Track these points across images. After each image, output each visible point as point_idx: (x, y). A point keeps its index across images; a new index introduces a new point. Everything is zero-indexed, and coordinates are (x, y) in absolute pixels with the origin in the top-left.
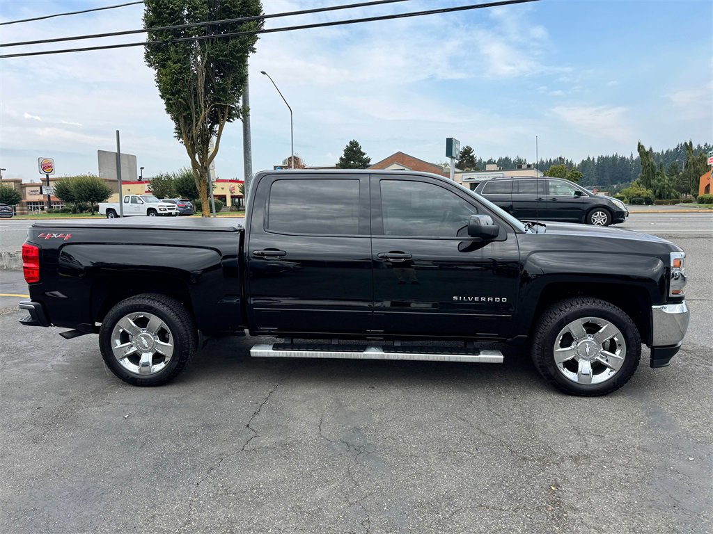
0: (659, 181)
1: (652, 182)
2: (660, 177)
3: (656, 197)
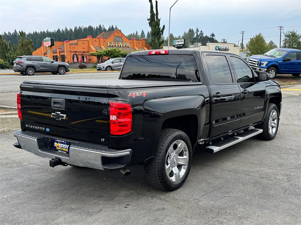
0: (11, 54)
1: (7, 55)
2: (11, 52)
3: (10, 64)
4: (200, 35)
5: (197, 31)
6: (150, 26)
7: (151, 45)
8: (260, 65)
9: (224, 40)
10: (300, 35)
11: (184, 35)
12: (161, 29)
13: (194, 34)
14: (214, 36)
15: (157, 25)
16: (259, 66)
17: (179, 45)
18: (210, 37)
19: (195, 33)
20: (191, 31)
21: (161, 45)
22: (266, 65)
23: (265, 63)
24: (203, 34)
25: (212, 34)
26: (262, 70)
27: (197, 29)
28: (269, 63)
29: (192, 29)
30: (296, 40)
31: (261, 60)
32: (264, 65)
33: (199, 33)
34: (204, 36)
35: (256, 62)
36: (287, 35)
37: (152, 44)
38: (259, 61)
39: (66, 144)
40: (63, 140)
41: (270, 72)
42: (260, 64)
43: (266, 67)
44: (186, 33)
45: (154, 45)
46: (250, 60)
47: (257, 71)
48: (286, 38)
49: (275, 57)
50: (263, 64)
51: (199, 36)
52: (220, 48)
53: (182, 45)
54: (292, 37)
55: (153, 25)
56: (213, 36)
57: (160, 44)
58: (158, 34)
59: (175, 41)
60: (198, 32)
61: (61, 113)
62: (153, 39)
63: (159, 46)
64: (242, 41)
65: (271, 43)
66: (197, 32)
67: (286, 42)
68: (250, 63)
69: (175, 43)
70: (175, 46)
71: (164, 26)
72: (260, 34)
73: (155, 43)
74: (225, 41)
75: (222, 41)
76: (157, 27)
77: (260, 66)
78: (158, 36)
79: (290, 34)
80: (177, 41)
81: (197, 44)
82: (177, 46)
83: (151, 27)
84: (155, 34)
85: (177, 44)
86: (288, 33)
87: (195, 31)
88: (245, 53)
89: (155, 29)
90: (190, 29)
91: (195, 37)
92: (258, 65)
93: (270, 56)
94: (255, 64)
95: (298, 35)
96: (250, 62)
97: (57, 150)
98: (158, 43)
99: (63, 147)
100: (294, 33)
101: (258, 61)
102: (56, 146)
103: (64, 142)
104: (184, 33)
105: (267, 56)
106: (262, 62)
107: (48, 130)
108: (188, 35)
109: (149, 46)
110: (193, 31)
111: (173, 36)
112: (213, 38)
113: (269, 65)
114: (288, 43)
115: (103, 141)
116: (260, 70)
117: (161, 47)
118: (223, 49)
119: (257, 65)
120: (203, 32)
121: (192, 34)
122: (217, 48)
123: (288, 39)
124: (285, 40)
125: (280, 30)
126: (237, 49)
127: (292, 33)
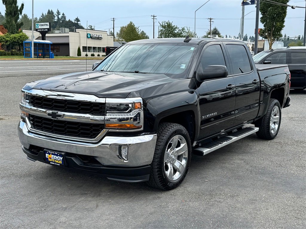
4: (61, 18)
5: (58, 13)
6: (3, 3)
7: (6, 27)
9: (91, 26)
10: (175, 27)
11: (41, 17)
12: (19, 8)
13: (55, 17)
14: (79, 21)
15: (13, 3)
17: (43, 29)
18: (74, 22)
19: (55, 15)
20: (50, 13)
21: (20, 27)
24: (65, 17)
25: (76, 19)
27: (58, 11)
29: (52, 11)
30: (171, 32)
33: (60, 16)
34: (67, 20)
36: (163, 26)
37: (8, 26)
44: (44, 15)
45: (10, 27)
48: (162, 29)
51: (60, 20)
52: (92, 36)
53: (47, 30)
54: (168, 28)
55: (7, 2)
56: (77, 21)
57: (18, 26)
58: (15, 14)
59: (38, 24)
60: (60, 14)
62: (9, 20)
63: (18, 30)
64: (114, 29)
65: (143, 33)
66: (58, 15)
67: (162, 33)
69: (38, 27)
70: (39, 30)
71: (23, 5)
72: (131, 23)
73: (12, 25)
74: (93, 27)
75: (89, 28)
76: (13, 5)
78: (16, 17)
79: (166, 24)
80: (41, 24)
81: (65, 29)
82: (40, 30)
83: (6, 4)
84: (11, 14)
85: (40, 27)
86: (163, 23)
87: (55, 13)
88: (120, 43)
89: (11, 7)
90: (49, 10)
91: (56, 20)
95: (173, 26)
98: (16, 25)
100: (170, 24)
104: (42, 15)
108: (47, 17)
109: (3, 29)
110: (52, 13)
111: (27, 17)
112: (77, 23)
114: (164, 34)
117: (19, 30)
118: (96, 37)
120: (66, 15)
121: (52, 17)
122: (88, 36)
123: (164, 30)
124: (161, 31)
125: (153, 19)
126: (111, 38)
127: (168, 24)
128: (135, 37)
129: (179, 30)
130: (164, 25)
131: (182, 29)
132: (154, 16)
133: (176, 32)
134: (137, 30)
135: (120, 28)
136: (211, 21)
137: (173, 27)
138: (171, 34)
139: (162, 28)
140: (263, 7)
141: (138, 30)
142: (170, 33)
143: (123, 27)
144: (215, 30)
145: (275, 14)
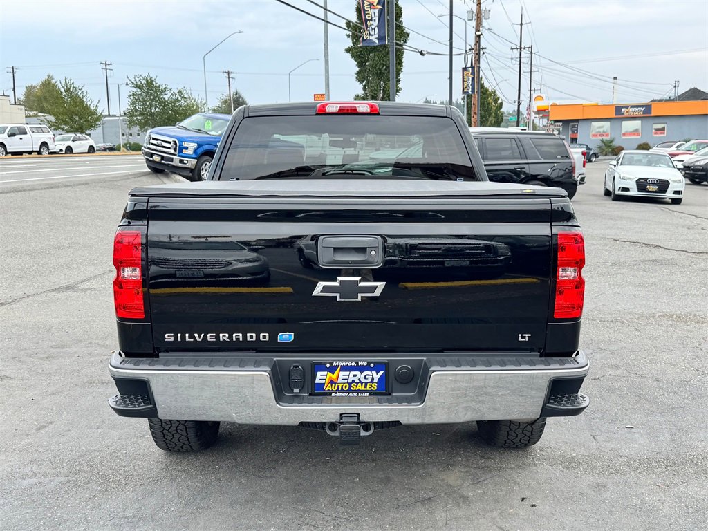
8: (181, 151)
10: (164, 87)
16: (179, 153)
22: (195, 151)
23: (191, 147)
26: (185, 162)
28: (200, 145)
30: (156, 97)
31: (181, 140)
32: (190, 152)
35: (170, 143)
36: (137, 85)
38: (176, 140)
39: (371, 369)
40: (360, 360)
41: (203, 167)
42: (180, 149)
43: (194, 156)
46: (154, 139)
47: (175, 165)
49: (207, 133)
50: (187, 148)
54: (147, 89)
61: (363, 280)
64: (14, 90)
67: (136, 100)
68: (153, 144)
77: (181, 154)
79: (144, 82)
86: (138, 80)
92: (175, 151)
93: (194, 131)
94: (169, 148)
96: (155, 142)
97: (329, 394)
99: (353, 381)
100: (152, 81)
101: (175, 142)
102: (323, 382)
103: (366, 364)
105: (186, 129)
106: (186, 145)
107: (286, 337)
113: (200, 151)
115: (527, 339)
116: (181, 161)
119: (172, 151)
123: (140, 93)
124: (133, 95)
125: (104, 71)
126: (20, 111)
127: (147, 80)
128: (76, 107)
129: (172, 95)
130: (139, 83)
131: (178, 93)
132: (106, 64)
133: (166, 97)
134: (80, 92)
135: (25, 89)
136: (229, 78)
137: (159, 87)
138: (156, 101)
139: (135, 90)
140: (361, 51)
141: (82, 92)
142: (153, 100)
143: (32, 87)
144: (236, 94)
145: (384, 65)
